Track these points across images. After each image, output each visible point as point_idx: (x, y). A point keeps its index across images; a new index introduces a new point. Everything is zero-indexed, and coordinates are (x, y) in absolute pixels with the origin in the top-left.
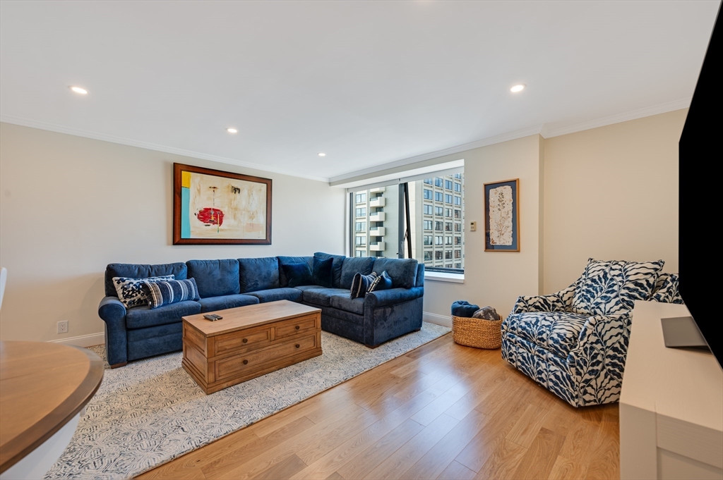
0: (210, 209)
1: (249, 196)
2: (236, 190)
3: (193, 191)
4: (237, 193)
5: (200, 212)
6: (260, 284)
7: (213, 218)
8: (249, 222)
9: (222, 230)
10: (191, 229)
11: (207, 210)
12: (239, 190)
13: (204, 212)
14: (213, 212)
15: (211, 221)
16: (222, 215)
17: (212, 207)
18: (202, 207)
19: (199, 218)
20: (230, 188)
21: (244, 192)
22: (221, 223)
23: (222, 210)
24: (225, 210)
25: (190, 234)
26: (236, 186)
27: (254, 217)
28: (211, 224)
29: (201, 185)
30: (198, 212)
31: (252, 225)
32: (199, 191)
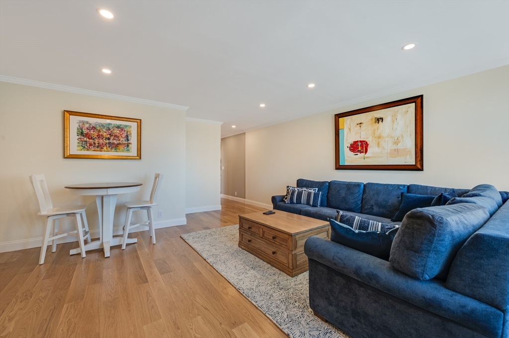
0: (358, 141)
1: (393, 122)
2: (379, 120)
3: (346, 130)
4: (380, 122)
5: (351, 145)
6: (376, 209)
7: (360, 148)
8: (393, 148)
9: (367, 158)
10: (346, 158)
11: (356, 142)
12: (382, 119)
13: (354, 144)
14: (359, 144)
15: (358, 151)
16: (367, 145)
17: (359, 139)
18: (351, 141)
19: (350, 150)
20: (374, 120)
21: (388, 120)
22: (366, 152)
23: (367, 140)
24: (369, 140)
25: (344, 162)
26: (379, 116)
27: (399, 142)
28: (359, 153)
29: (351, 124)
30: (349, 146)
31: (397, 150)
32: (350, 129)
